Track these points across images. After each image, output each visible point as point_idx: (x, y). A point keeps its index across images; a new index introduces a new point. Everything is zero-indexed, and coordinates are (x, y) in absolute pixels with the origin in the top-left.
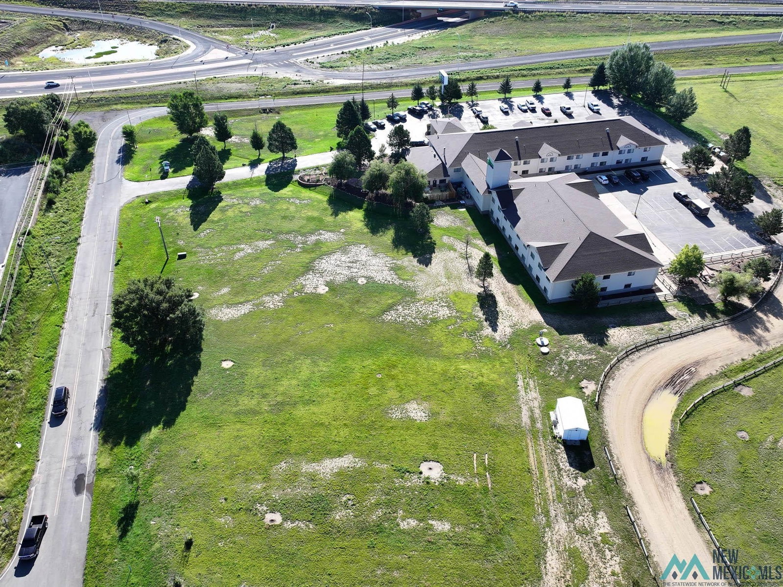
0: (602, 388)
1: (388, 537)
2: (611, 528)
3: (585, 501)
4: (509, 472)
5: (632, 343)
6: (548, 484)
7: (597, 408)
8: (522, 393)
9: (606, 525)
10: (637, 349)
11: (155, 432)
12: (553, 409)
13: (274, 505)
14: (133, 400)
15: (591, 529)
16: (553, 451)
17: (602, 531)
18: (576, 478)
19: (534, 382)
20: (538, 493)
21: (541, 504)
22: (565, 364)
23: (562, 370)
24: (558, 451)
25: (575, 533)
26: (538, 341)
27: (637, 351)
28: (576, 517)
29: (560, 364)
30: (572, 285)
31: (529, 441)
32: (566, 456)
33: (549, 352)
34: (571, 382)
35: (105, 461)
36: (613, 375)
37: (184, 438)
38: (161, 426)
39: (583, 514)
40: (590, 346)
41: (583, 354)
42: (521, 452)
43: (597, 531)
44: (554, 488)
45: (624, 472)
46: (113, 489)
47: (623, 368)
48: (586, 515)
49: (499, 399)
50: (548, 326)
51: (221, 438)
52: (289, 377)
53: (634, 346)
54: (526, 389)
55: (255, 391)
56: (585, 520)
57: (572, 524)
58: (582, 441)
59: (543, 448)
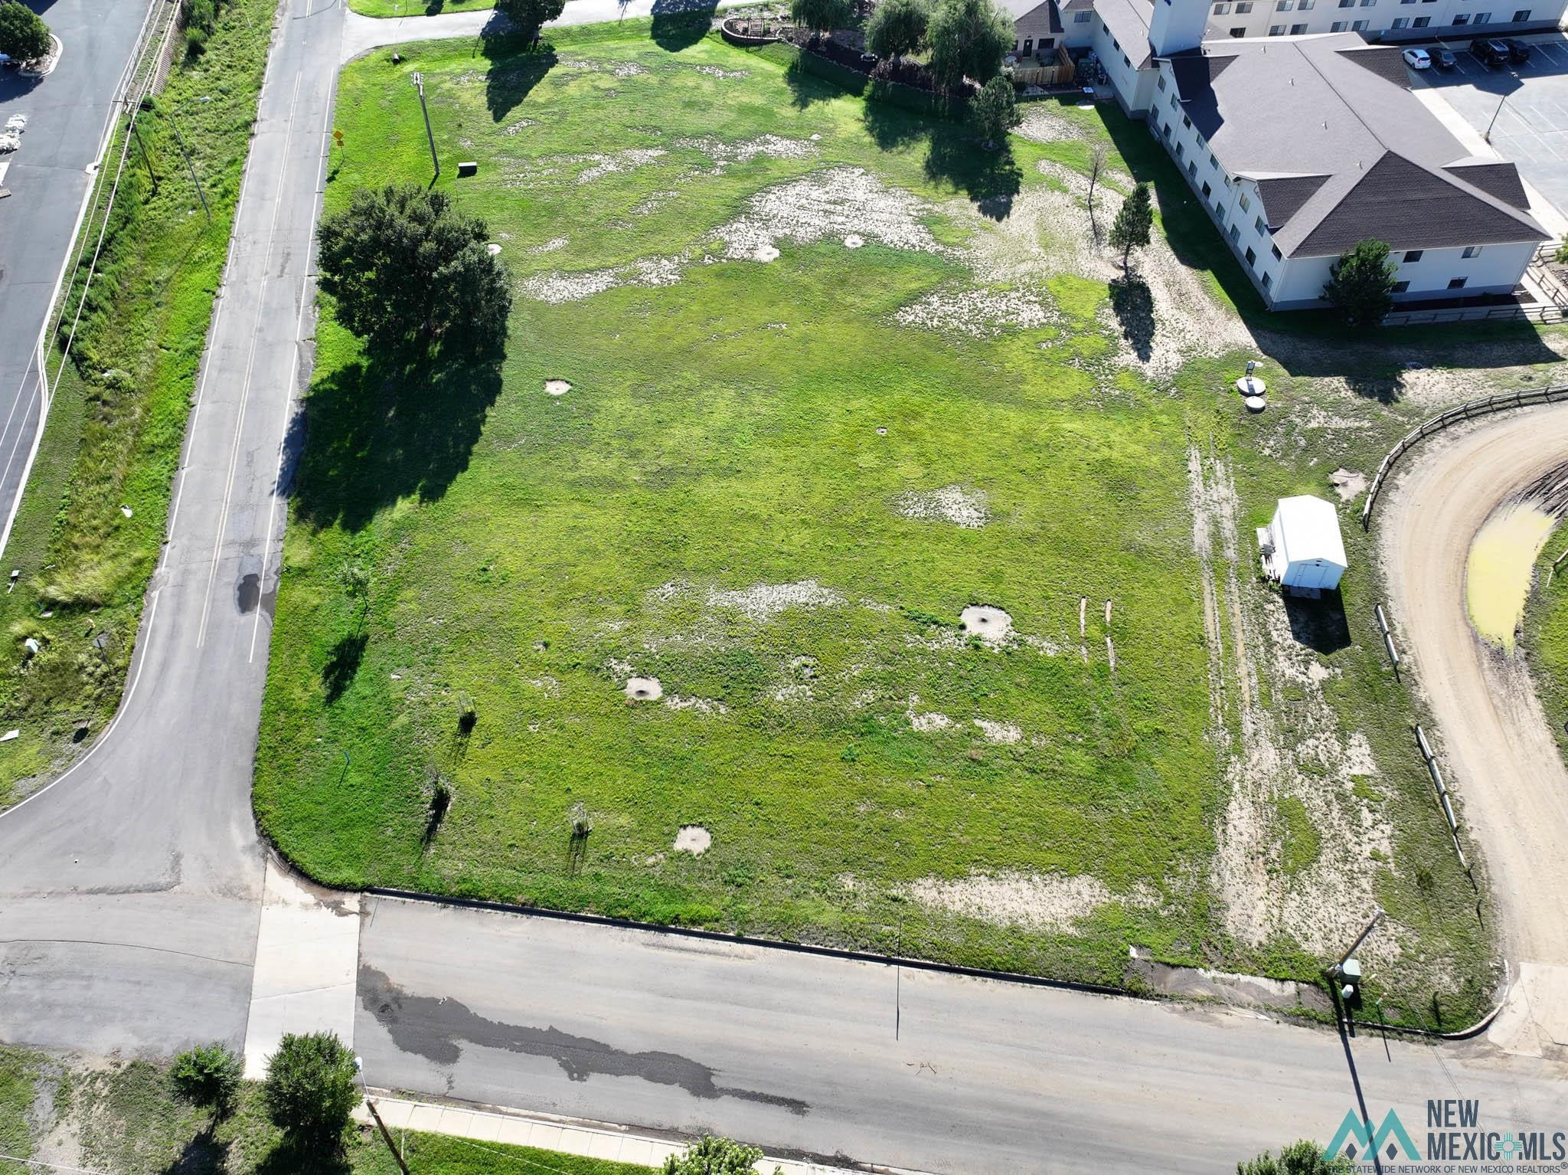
0: (1380, 487)
1: (885, 743)
2: (1379, 767)
3: (1322, 709)
4: (1157, 639)
5: (1455, 402)
6: (1242, 671)
7: (1366, 529)
8: (1198, 486)
9: (1368, 760)
10: (1468, 413)
11: (404, 507)
12: (1265, 522)
13: (647, 665)
14: (359, 444)
15: (1333, 765)
16: (1258, 608)
17: (1357, 771)
18: (1307, 663)
19: (1226, 465)
20: (1218, 686)
21: (1223, 707)
22: (1300, 434)
23: (1292, 446)
24: (1271, 607)
25: (1296, 771)
26: (1242, 384)
27: (1468, 418)
28: (1301, 739)
29: (1288, 434)
30: (1332, 269)
31: (1205, 583)
32: (1286, 619)
33: (1264, 408)
34: (1310, 470)
35: (300, 554)
36: (1408, 464)
37: (463, 522)
38: (416, 497)
39: (1317, 735)
40: (1359, 402)
41: (1343, 418)
42: (1187, 603)
43: (1344, 770)
44: (1254, 680)
45: (1415, 661)
46: (316, 608)
47: (1431, 450)
48: (1323, 737)
49: (1144, 495)
50: (1265, 357)
51: (540, 530)
52: (686, 420)
53: (1461, 408)
54: (1206, 479)
55: (615, 443)
56: (1321, 747)
57: (1291, 753)
58: (1325, 592)
59: (1235, 598)
